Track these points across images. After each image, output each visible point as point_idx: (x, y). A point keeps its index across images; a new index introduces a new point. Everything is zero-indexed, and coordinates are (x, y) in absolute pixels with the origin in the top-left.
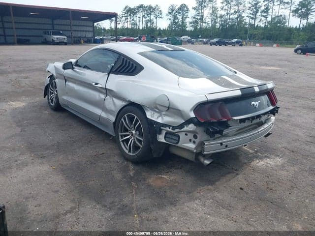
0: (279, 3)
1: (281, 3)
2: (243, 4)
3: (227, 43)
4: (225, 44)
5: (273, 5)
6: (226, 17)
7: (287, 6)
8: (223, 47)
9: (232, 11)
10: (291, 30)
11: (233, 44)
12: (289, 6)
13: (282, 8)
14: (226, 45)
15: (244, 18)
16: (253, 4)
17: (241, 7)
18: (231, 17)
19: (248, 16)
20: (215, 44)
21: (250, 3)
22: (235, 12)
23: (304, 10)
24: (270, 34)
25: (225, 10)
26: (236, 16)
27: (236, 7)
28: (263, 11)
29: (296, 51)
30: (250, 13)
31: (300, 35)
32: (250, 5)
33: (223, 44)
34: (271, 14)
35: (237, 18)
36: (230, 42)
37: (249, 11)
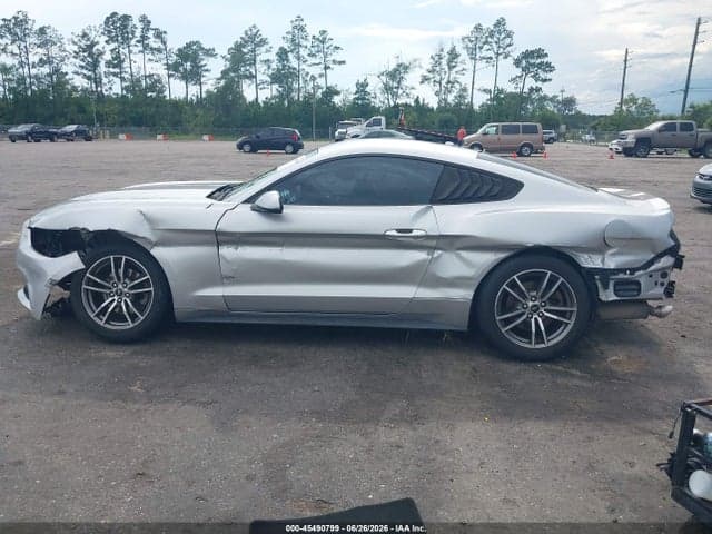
0: (141, 48)
1: (145, 48)
2: (59, 44)
3: (55, 134)
4: (51, 137)
5: (130, 52)
6: (21, 70)
7: (158, 56)
8: (46, 145)
9: (33, 58)
10: (177, 105)
11: (69, 137)
12: (163, 56)
13: (150, 60)
14: (52, 140)
15: (67, 77)
16: (82, 45)
17: (54, 51)
18: (34, 71)
19: (77, 73)
20: (24, 137)
21: (74, 43)
22: (42, 62)
23: (188, 65)
24: (137, 113)
25: (13, 54)
26: (46, 70)
27: (40, 50)
28: (109, 64)
29: (240, 147)
30: (82, 67)
31: (197, 116)
32: (76, 48)
33: (46, 138)
34: (128, 70)
35: (50, 75)
36: (59, 131)
37: (78, 62)
